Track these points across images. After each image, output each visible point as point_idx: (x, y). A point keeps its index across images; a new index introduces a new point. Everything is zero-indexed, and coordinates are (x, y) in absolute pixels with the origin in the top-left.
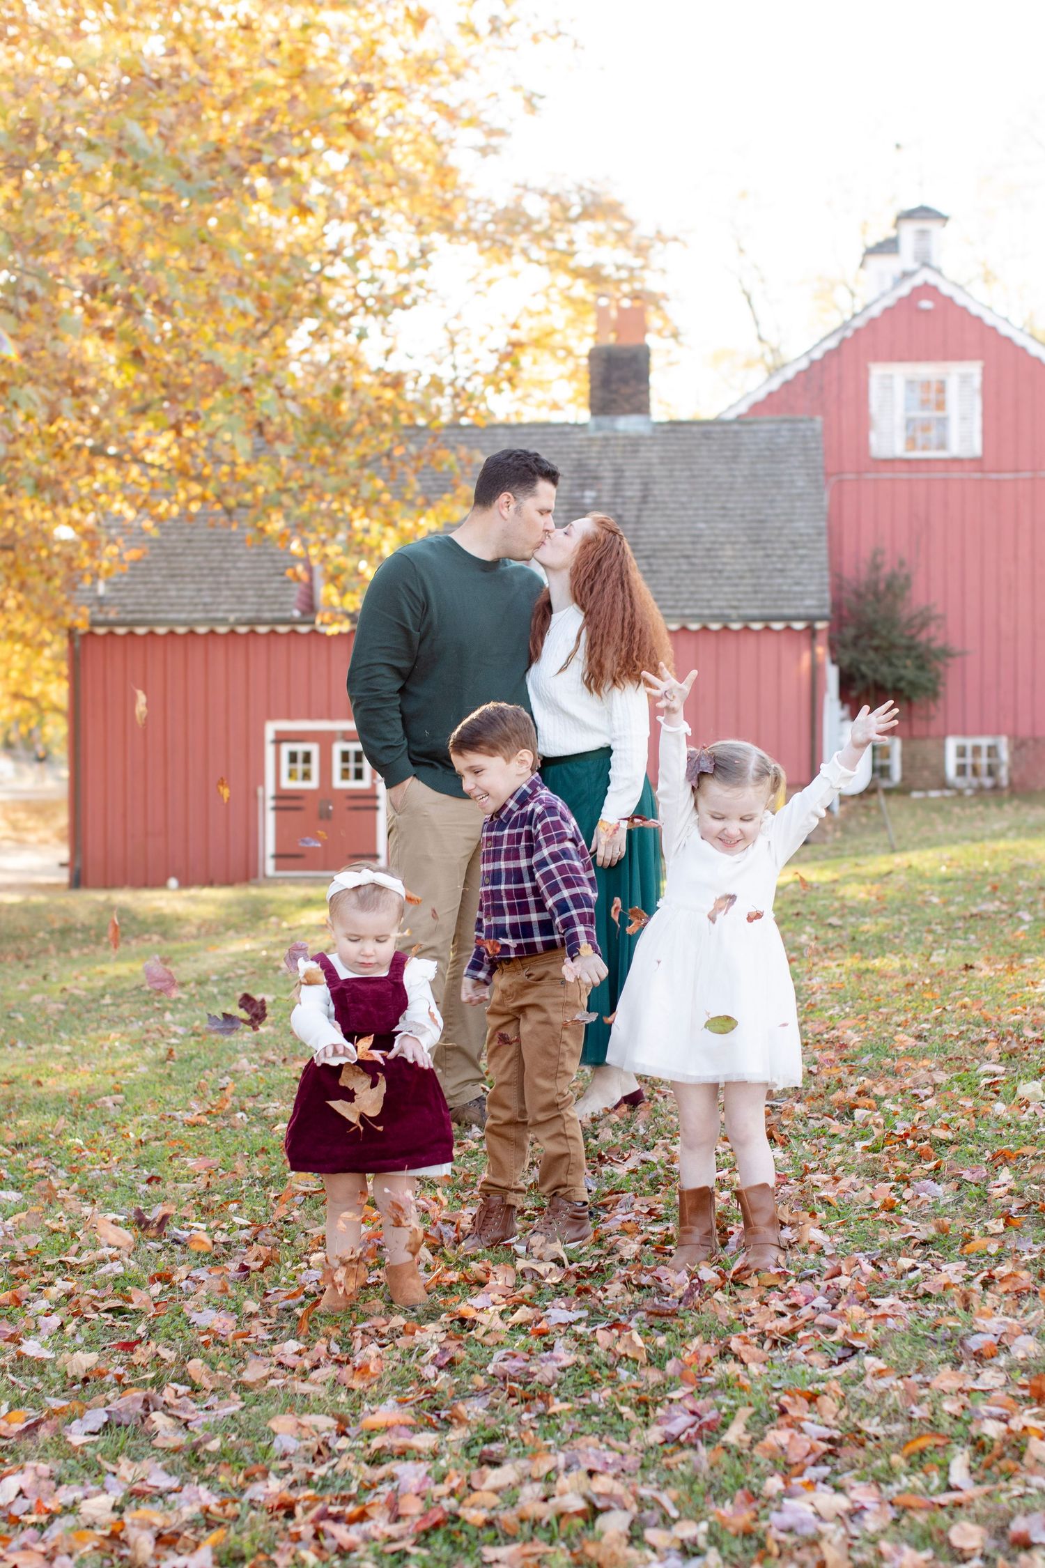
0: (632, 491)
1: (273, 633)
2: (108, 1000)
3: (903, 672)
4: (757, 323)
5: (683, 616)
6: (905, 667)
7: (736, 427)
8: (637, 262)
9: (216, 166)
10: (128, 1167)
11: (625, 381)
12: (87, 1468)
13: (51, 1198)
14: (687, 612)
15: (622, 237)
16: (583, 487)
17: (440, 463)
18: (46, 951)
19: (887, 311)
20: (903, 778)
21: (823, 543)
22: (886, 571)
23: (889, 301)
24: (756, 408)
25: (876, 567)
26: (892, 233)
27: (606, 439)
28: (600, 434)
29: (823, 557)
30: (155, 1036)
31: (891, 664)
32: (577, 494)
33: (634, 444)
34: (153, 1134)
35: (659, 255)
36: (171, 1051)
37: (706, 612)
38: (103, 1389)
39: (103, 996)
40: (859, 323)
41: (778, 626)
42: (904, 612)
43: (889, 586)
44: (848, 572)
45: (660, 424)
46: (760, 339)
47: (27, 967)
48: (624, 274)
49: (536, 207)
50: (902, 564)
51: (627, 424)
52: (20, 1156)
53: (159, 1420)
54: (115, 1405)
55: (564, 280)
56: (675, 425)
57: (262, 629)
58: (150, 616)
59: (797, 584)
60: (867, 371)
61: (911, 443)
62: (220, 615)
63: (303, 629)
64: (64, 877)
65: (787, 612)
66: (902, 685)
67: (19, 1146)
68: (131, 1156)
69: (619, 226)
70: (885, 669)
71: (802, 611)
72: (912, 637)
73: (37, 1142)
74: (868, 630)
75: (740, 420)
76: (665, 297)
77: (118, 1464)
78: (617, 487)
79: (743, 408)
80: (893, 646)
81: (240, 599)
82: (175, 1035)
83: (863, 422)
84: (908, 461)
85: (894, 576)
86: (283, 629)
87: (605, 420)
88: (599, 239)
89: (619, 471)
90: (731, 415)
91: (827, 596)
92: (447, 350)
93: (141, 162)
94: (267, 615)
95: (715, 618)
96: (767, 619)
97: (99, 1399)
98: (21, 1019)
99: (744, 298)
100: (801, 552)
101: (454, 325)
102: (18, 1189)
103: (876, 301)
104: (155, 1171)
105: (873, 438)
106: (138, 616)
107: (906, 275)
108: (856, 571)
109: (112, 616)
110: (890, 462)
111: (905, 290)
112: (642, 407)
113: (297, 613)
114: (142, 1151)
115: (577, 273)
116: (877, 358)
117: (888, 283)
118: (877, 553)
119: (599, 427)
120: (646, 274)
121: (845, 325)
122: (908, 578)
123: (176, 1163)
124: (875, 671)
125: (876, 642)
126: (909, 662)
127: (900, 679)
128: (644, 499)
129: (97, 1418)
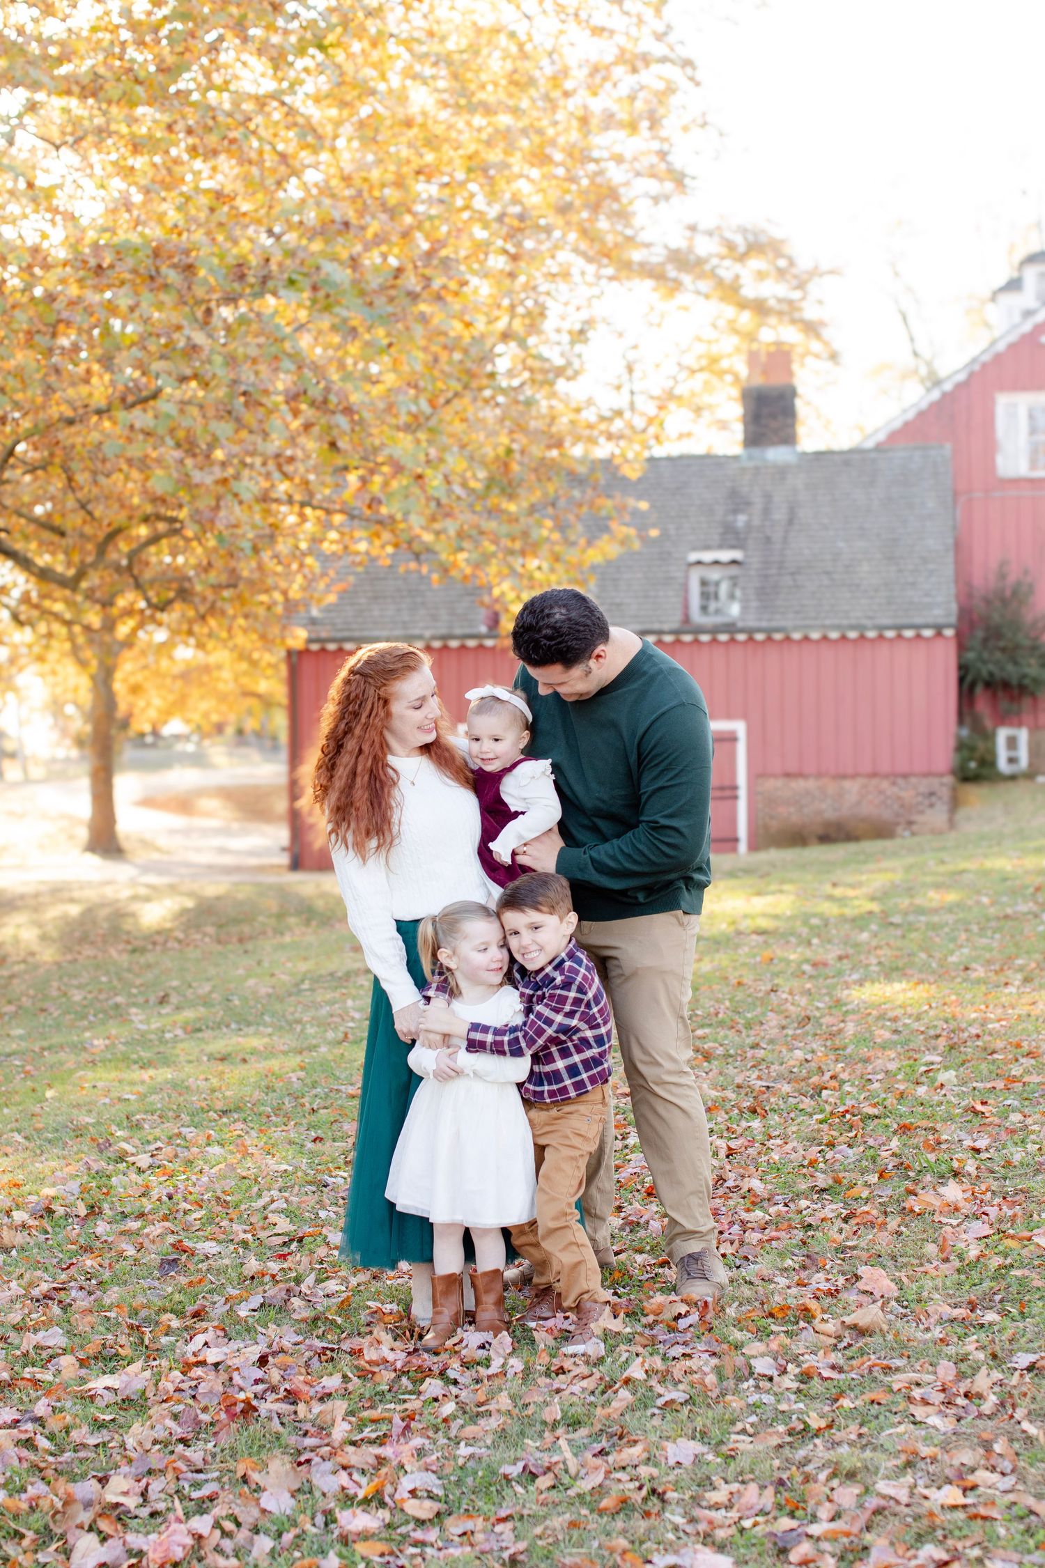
0: (780, 515)
1: (463, 647)
2: (306, 986)
3: (1027, 670)
4: (912, 340)
5: (824, 627)
6: (1029, 665)
7: (873, 455)
8: (796, 295)
9: (393, 292)
10: (302, 1129)
11: (773, 416)
12: (248, 1331)
13: (246, 1154)
14: (828, 622)
15: (781, 273)
16: (736, 511)
17: (599, 509)
18: (264, 933)
19: (1012, 347)
20: (1031, 764)
21: (950, 558)
22: (1012, 579)
23: (1013, 338)
24: (894, 436)
25: (1002, 576)
26: (1015, 275)
27: (757, 468)
28: (751, 464)
29: (949, 571)
30: (337, 1019)
31: (1016, 663)
32: (730, 518)
33: (782, 472)
34: (323, 1104)
35: (814, 288)
36: (346, 1035)
37: (845, 622)
38: (262, 1284)
39: (303, 981)
40: (986, 358)
41: (909, 633)
42: (1028, 617)
43: (1015, 593)
44: (978, 581)
45: (805, 454)
46: (916, 354)
47: (246, 952)
48: (785, 307)
49: (705, 247)
50: (1026, 573)
51: (776, 454)
52: (225, 1120)
53: (296, 1302)
54: (270, 1293)
55: (729, 311)
56: (819, 455)
57: (454, 644)
58: (356, 634)
59: (927, 595)
60: (993, 401)
61: (1033, 464)
62: (417, 632)
63: (489, 643)
64: (284, 859)
65: (918, 620)
66: (1026, 682)
67: (225, 1112)
68: (304, 1121)
69: (782, 263)
70: (1010, 668)
71: (930, 620)
72: (1036, 639)
73: (238, 1109)
74: (994, 634)
75: (879, 448)
76: (822, 324)
77: (266, 1327)
78: (766, 511)
79: (881, 437)
80: (1017, 647)
81: (435, 618)
82: (353, 1019)
83: (990, 446)
84: (1031, 481)
85: (1019, 584)
86: (471, 643)
87: (756, 451)
88: (761, 276)
89: (768, 497)
90: (870, 444)
91: (954, 607)
92: (626, 377)
93: (332, 292)
94: (458, 631)
95: (852, 627)
96: (899, 628)
97: (261, 1289)
98: (237, 1002)
99: (900, 318)
100: (931, 566)
101: (631, 355)
102: (222, 1145)
103: (1002, 337)
104: (320, 1133)
105: (1000, 460)
106: (346, 634)
107: (1028, 313)
108: (983, 578)
109: (324, 635)
110: (1016, 482)
111: (1027, 327)
112: (789, 439)
113: (483, 629)
114: (313, 1118)
115: (743, 305)
116: (1003, 388)
117: (1017, 318)
118: (1003, 564)
119: (750, 458)
120: (804, 304)
121: (974, 360)
122: (1031, 586)
123: (335, 1127)
124: (1002, 669)
125: (1002, 644)
126: (1033, 661)
127: (1025, 676)
128: (791, 522)
129: (256, 1301)
